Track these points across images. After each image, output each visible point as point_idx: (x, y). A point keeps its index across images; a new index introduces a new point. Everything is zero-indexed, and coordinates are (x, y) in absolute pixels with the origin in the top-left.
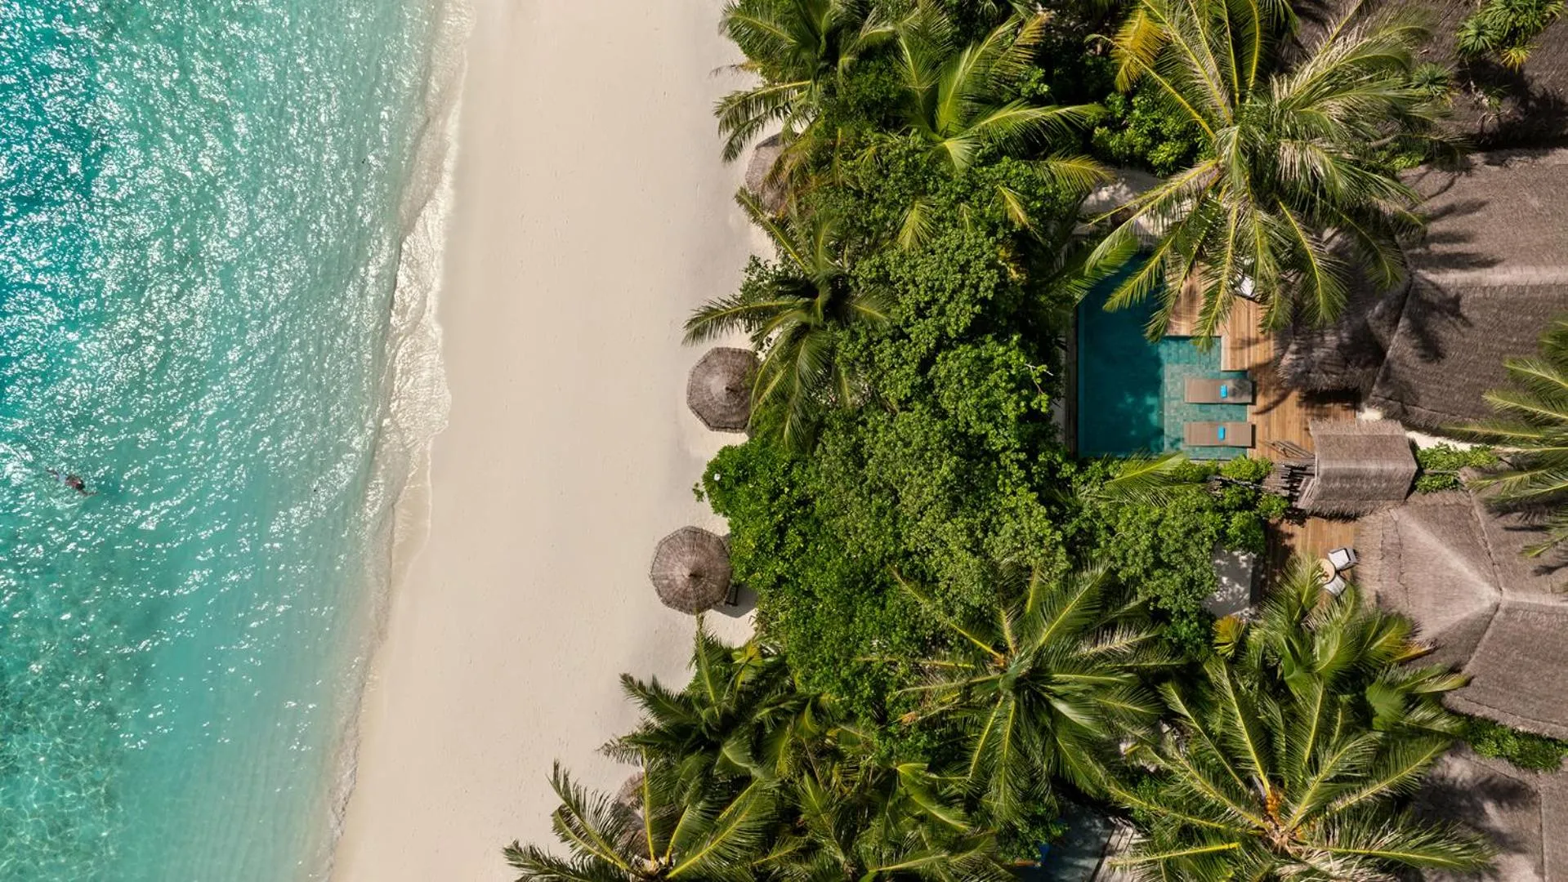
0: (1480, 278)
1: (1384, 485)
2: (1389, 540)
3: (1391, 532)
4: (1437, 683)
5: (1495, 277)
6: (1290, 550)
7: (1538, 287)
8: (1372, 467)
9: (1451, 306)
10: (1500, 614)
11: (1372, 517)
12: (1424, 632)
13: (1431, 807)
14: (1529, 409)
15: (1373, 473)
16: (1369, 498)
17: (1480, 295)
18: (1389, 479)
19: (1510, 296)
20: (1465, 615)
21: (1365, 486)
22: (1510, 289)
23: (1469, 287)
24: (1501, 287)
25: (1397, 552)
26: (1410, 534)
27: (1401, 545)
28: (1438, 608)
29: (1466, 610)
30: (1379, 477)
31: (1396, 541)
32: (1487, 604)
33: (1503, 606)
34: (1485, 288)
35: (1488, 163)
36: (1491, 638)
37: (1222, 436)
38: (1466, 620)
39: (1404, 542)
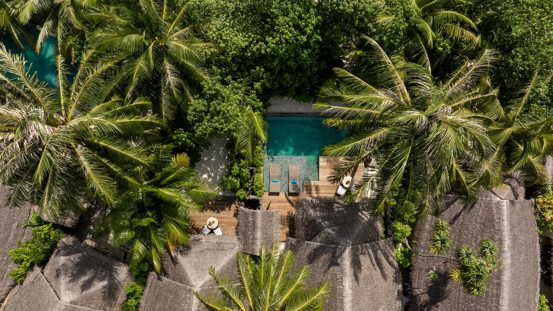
0: (347, 275)
1: (250, 242)
2: (225, 246)
3: (229, 246)
4: (157, 258)
5: (348, 283)
6: (223, 209)
7: (343, 302)
8: (259, 234)
9: (334, 262)
10: (189, 287)
11: (236, 239)
12: (182, 258)
13: (103, 263)
14: (283, 268)
15: (256, 235)
16: (244, 235)
17: (339, 276)
18: (253, 243)
19: (338, 290)
20: (189, 274)
21: (250, 233)
22: (342, 290)
23: (342, 271)
24: (342, 286)
25: (219, 248)
26: (228, 254)
27: (223, 250)
28: (193, 264)
29: (191, 275)
30: (254, 238)
31: (225, 248)
32: (194, 283)
33: (192, 288)
34: (342, 279)
35: (398, 291)
36: (178, 286)
37: (274, 180)
38: (187, 275)
39: (224, 252)
